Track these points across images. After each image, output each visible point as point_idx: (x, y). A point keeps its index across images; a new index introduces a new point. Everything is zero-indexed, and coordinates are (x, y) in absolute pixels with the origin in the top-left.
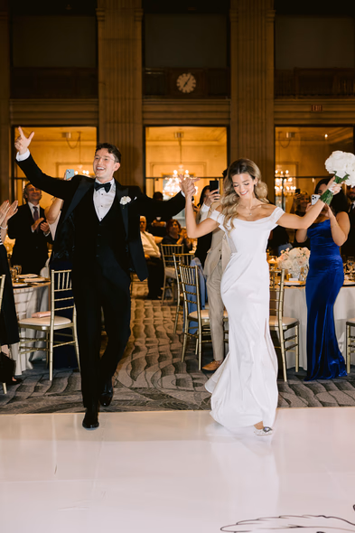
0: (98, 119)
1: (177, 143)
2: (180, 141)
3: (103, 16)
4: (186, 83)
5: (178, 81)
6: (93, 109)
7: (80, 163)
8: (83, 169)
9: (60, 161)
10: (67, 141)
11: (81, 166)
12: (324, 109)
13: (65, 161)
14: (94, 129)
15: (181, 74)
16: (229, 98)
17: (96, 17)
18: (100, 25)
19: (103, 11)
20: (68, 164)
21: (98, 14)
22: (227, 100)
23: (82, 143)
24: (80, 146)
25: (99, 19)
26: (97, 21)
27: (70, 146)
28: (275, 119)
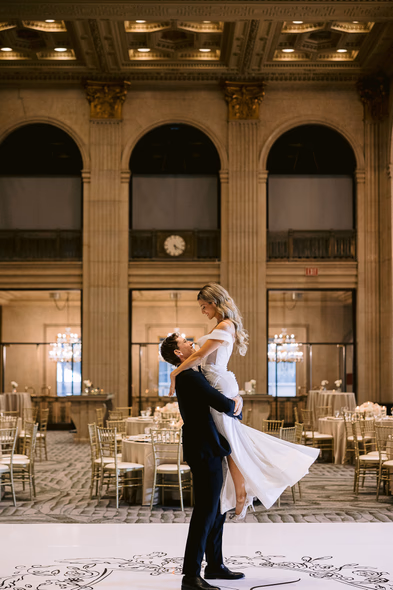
0: (82, 283)
1: (173, 304)
2: (176, 301)
3: (89, 178)
4: (174, 245)
5: (166, 243)
6: (77, 272)
7: (68, 325)
8: (71, 332)
9: (48, 322)
10: (55, 301)
11: (68, 329)
12: (319, 273)
13: (54, 322)
14: (79, 292)
15: (169, 236)
16: (219, 260)
17: (82, 178)
18: (86, 186)
19: (89, 173)
20: (56, 325)
21: (84, 175)
22: (217, 263)
23: (70, 303)
24: (68, 307)
25: (84, 180)
26: (82, 183)
27: (57, 306)
28: (267, 283)
